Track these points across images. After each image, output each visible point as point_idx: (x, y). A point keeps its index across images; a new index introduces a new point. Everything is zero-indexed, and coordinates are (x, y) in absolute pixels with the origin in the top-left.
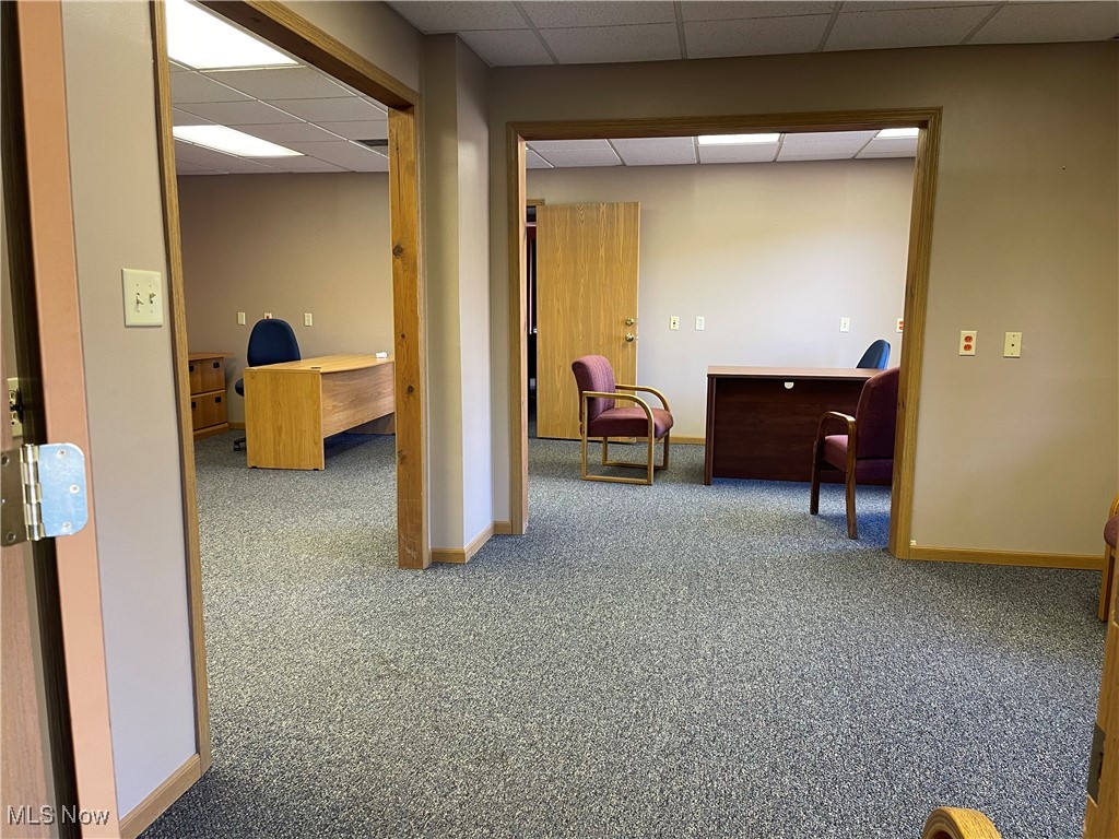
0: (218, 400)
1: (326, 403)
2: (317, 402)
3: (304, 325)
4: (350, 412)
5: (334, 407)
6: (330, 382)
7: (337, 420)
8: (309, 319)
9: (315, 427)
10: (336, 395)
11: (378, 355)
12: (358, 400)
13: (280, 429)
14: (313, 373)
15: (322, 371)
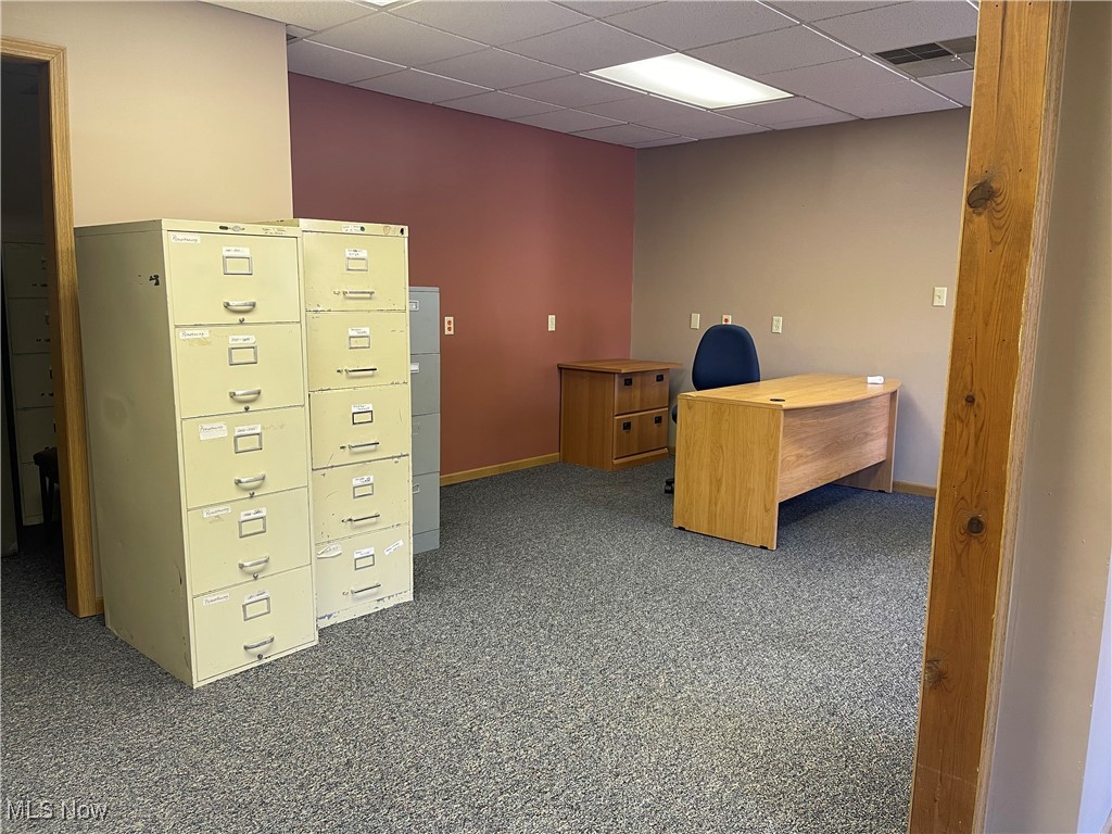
0: (658, 420)
1: (787, 451)
2: (773, 451)
3: (770, 333)
4: (820, 464)
5: (799, 456)
6: (796, 422)
7: (800, 475)
8: (778, 325)
9: (768, 488)
10: (802, 439)
11: (870, 379)
12: (836, 445)
13: (719, 482)
14: (773, 410)
15: (785, 405)
